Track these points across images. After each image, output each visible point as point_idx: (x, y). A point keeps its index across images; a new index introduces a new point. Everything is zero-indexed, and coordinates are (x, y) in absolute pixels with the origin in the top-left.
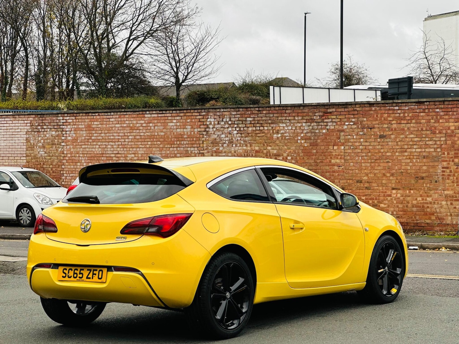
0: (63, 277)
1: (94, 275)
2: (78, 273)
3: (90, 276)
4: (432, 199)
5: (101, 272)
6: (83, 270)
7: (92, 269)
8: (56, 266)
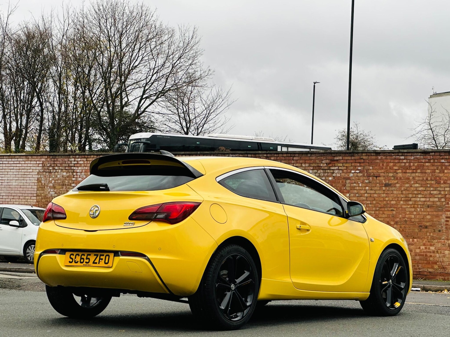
0: (70, 262)
1: (101, 260)
2: (85, 258)
3: (97, 261)
4: (435, 248)
5: (107, 257)
6: (90, 255)
7: (99, 254)
8: (63, 251)
